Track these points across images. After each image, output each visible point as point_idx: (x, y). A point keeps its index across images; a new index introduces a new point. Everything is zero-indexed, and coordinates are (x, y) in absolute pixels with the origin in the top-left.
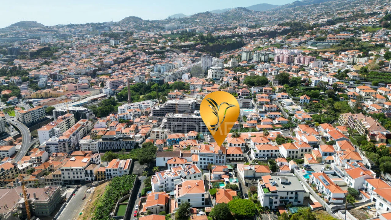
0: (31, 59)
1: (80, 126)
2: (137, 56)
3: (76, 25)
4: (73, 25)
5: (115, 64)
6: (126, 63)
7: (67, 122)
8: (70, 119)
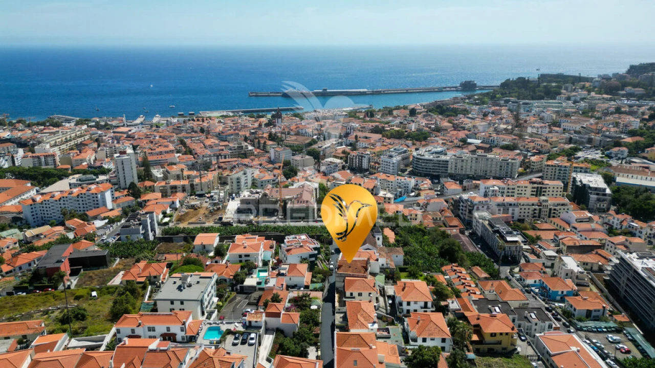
7: (535, 190)
8: (546, 188)
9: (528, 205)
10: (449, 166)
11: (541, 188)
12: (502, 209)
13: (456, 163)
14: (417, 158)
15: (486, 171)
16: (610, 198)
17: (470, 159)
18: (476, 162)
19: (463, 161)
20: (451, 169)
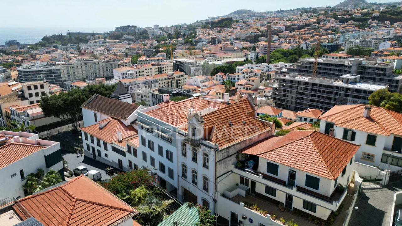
0: (210, 28)
1: (166, 77)
2: (322, 23)
3: (286, 11)
4: (283, 11)
5: (286, 30)
6: (302, 31)
7: (157, 70)
8: (163, 68)
9: (163, 80)
10: (62, 74)
11: (161, 67)
12: (147, 86)
13: (68, 70)
14: (24, 72)
15: (96, 74)
16: (201, 67)
17: (80, 64)
18: (86, 67)
19: (73, 67)
20: (65, 77)
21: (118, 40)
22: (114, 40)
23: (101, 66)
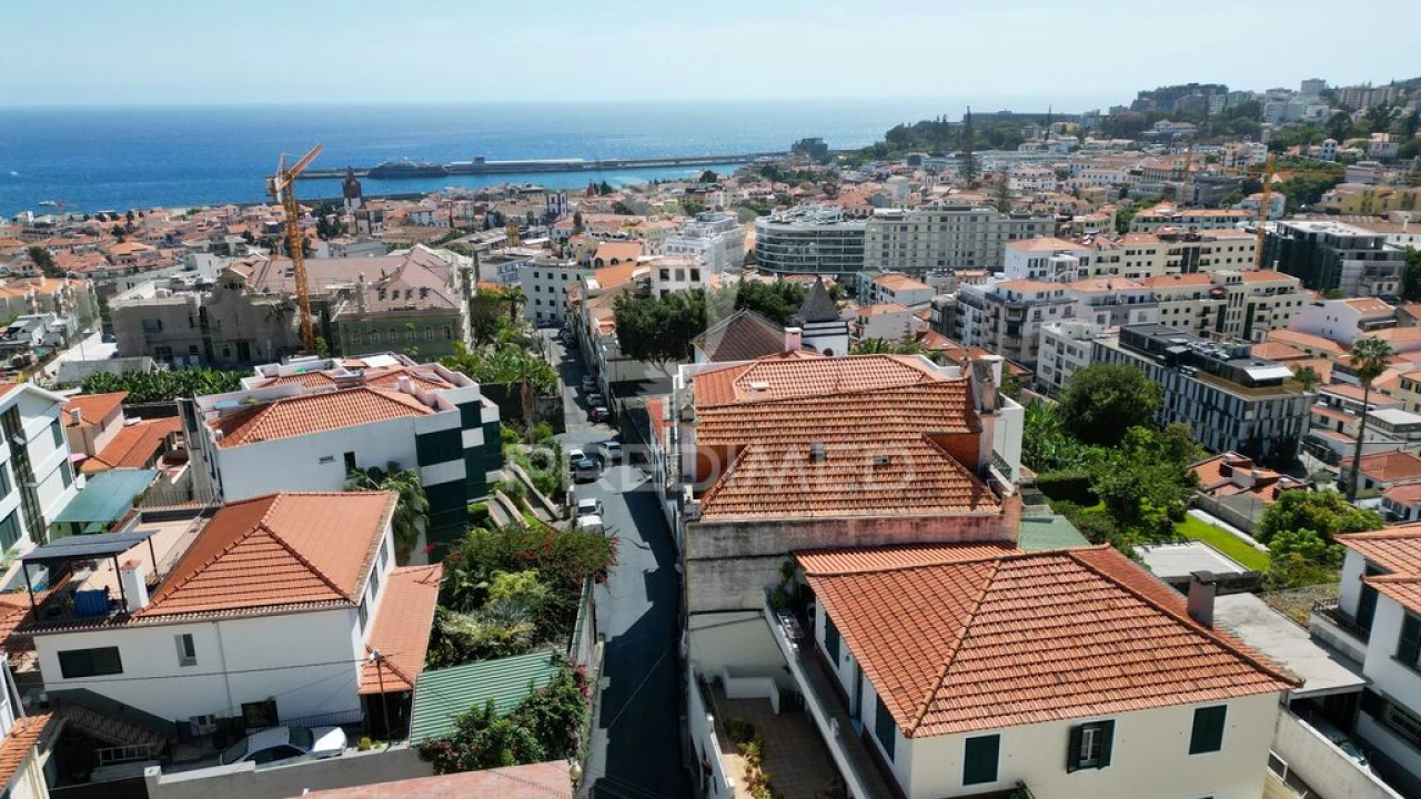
1: (1204, 287)
7: (1179, 258)
8: (1209, 251)
9: (1183, 298)
10: (867, 246)
11: (1196, 250)
12: (1108, 315)
13: (886, 237)
16: (1402, 263)
17: (925, 220)
18: (943, 228)
19: (904, 228)
20: (872, 256)
21: (1128, 138)
22: (1115, 141)
23: (993, 228)
